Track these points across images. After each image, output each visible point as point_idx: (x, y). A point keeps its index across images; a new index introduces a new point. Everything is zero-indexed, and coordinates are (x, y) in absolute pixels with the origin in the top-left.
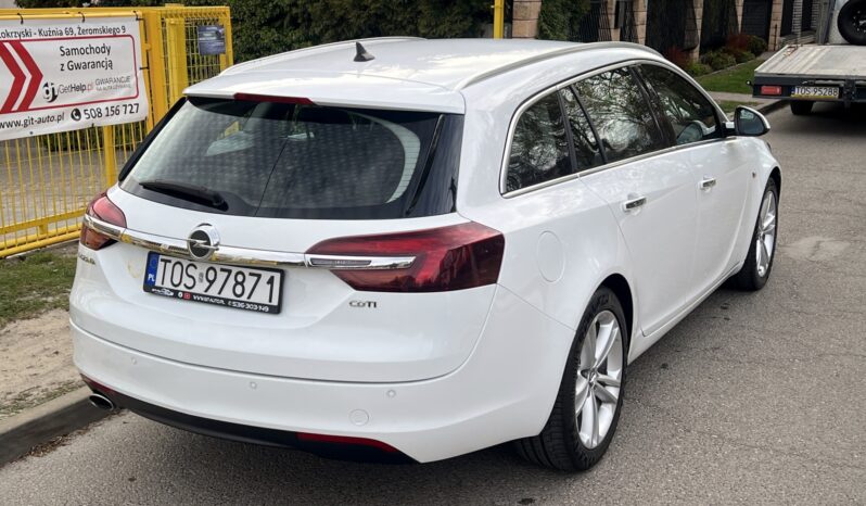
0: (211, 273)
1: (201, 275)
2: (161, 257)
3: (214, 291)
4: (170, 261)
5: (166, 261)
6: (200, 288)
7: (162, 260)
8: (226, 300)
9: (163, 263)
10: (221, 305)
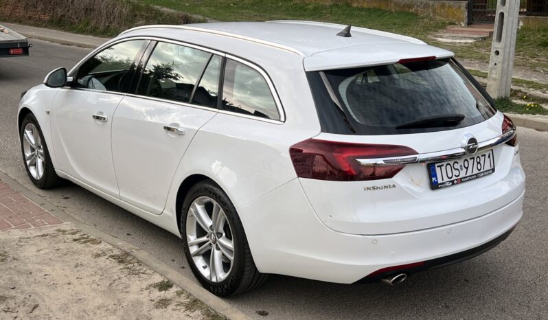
0: (466, 162)
1: (461, 166)
2: (436, 165)
3: (469, 173)
4: (443, 165)
5: (440, 166)
6: (463, 175)
7: (438, 166)
8: (476, 175)
9: (439, 168)
10: (475, 178)
